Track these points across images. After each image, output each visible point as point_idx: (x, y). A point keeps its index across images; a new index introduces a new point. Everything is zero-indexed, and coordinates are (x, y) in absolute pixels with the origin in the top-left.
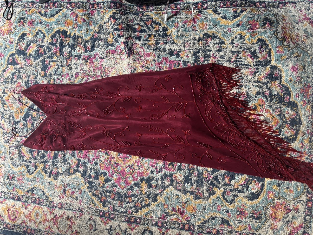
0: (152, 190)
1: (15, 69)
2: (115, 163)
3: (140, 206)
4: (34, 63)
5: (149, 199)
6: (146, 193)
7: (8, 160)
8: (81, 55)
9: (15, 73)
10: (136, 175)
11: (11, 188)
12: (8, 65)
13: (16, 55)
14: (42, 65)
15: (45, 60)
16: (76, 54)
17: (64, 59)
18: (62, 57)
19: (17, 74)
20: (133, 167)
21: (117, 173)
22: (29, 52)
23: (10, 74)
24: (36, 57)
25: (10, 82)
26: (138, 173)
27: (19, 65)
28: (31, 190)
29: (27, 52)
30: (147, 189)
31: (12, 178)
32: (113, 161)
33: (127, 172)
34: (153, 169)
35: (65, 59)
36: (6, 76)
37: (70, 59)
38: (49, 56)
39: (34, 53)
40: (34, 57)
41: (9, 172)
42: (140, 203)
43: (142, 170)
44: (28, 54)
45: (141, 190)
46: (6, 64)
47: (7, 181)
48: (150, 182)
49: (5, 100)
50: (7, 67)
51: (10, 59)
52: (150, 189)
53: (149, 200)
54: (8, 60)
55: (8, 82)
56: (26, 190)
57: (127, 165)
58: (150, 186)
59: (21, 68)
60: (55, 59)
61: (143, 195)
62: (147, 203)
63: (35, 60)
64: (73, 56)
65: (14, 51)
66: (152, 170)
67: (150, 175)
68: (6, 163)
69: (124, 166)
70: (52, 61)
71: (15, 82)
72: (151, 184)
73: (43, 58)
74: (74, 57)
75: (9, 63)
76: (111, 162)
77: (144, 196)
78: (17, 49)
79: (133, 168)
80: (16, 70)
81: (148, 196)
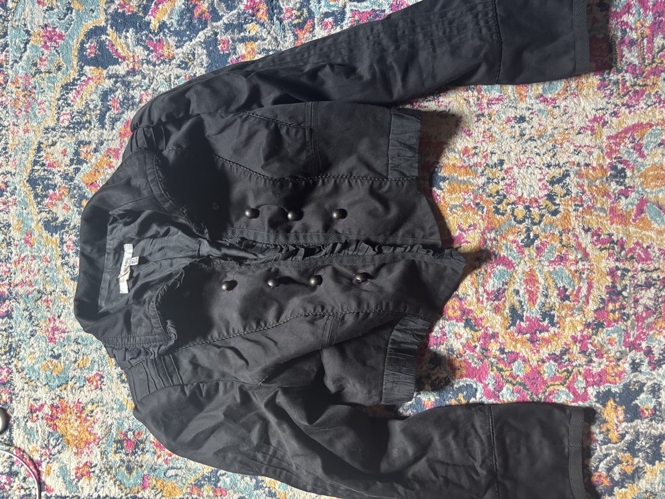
0: (642, 425)
1: (110, 77)
2: (502, 351)
3: (606, 482)
4: (180, 50)
5: (634, 455)
6: (623, 436)
7: (114, 386)
8: (343, 13)
9: (112, 91)
10: (580, 384)
11: (133, 479)
12: (82, 67)
13: (109, 30)
14: (209, 55)
15: (216, 40)
16: (324, 10)
17: (284, 30)
18: (277, 22)
19: (119, 94)
20: (566, 357)
21: (511, 382)
22: (157, 16)
23: (94, 97)
24: (185, 31)
25: (95, 122)
26: (587, 375)
27: (124, 64)
28: (209, 478)
29: (147, 18)
30: (624, 424)
31: (137, 446)
32: (494, 347)
33: (546, 376)
34: (639, 356)
35: (287, 27)
36: (78, 105)
37: (308, 26)
38: (231, 25)
39: (176, 17)
40: (176, 33)
41: (122, 425)
42: (604, 473)
43: (600, 364)
44: (154, 24)
45: (604, 430)
46: (75, 63)
47: (115, 459)
48: (633, 400)
49: (82, 185)
50: (81, 75)
51: (87, 46)
52: (634, 424)
53: (636, 460)
54: (82, 49)
55: (90, 123)
56: (191, 480)
57: (545, 352)
58: (634, 413)
59: (133, 72)
60: (253, 33)
61: (610, 445)
62: (629, 470)
63: (179, 41)
64: (317, 16)
65: (101, 20)
66: (634, 361)
67: (630, 377)
68: (107, 397)
69: (534, 359)
70: (243, 40)
71: (114, 121)
72: (636, 405)
73: (208, 31)
74: (322, 20)
75: (84, 60)
76: (487, 350)
77: (617, 449)
78: (111, 11)
79: (569, 360)
80: (116, 82)
81: (631, 448)
